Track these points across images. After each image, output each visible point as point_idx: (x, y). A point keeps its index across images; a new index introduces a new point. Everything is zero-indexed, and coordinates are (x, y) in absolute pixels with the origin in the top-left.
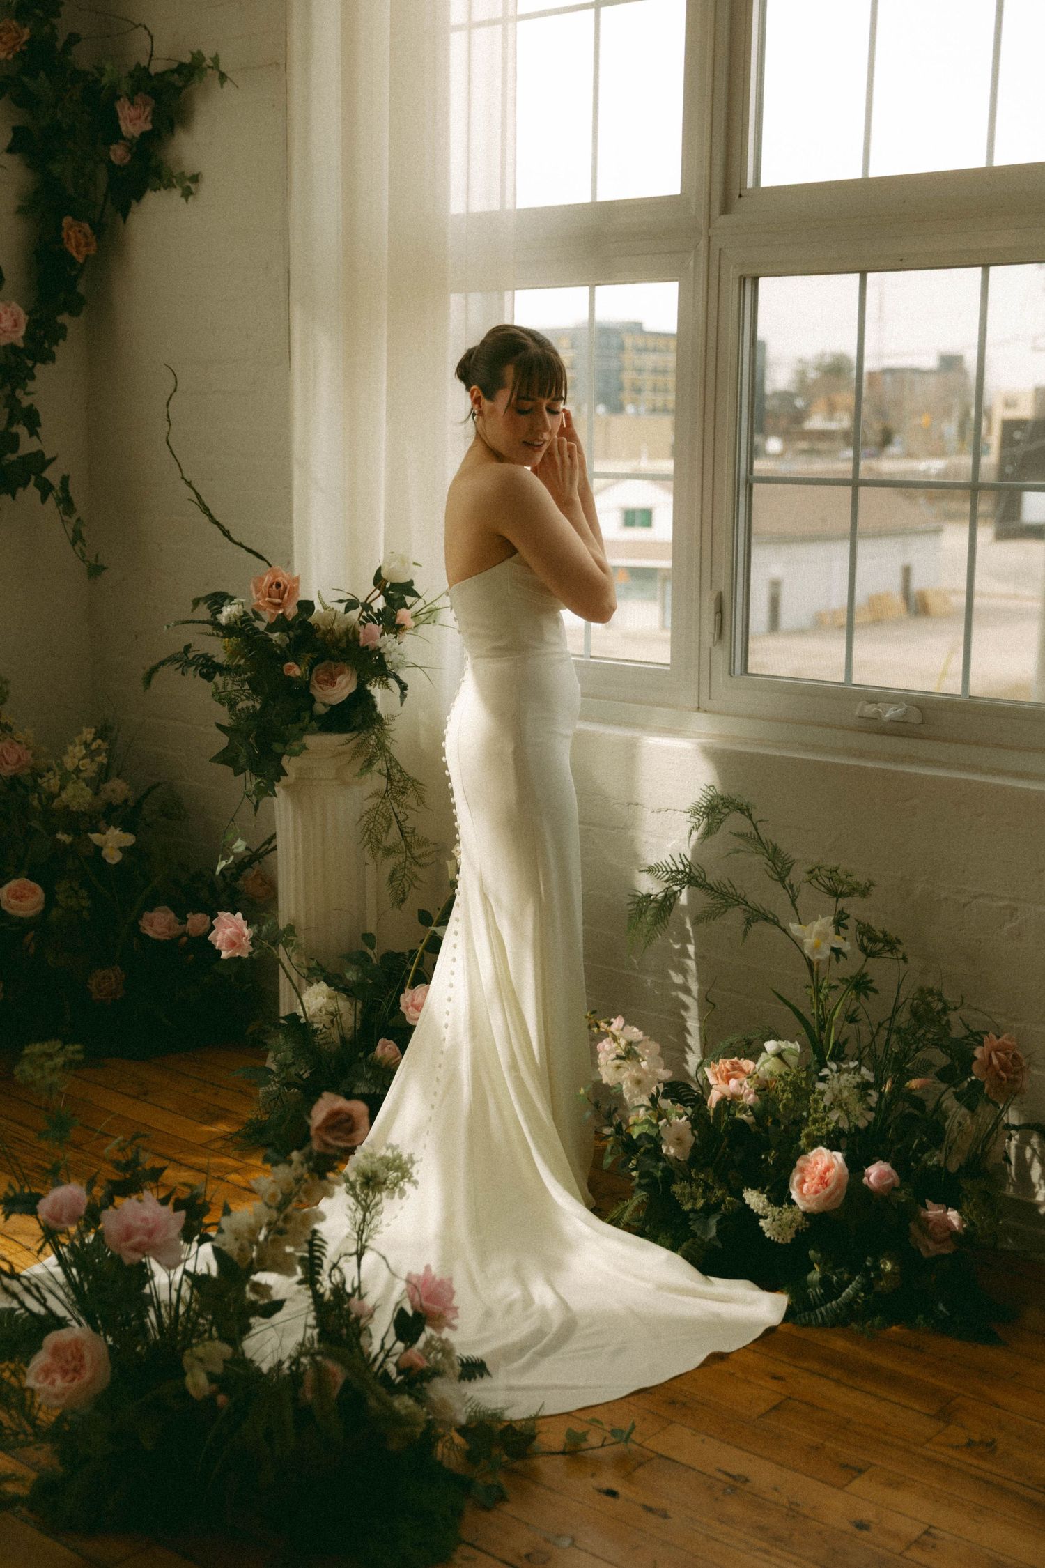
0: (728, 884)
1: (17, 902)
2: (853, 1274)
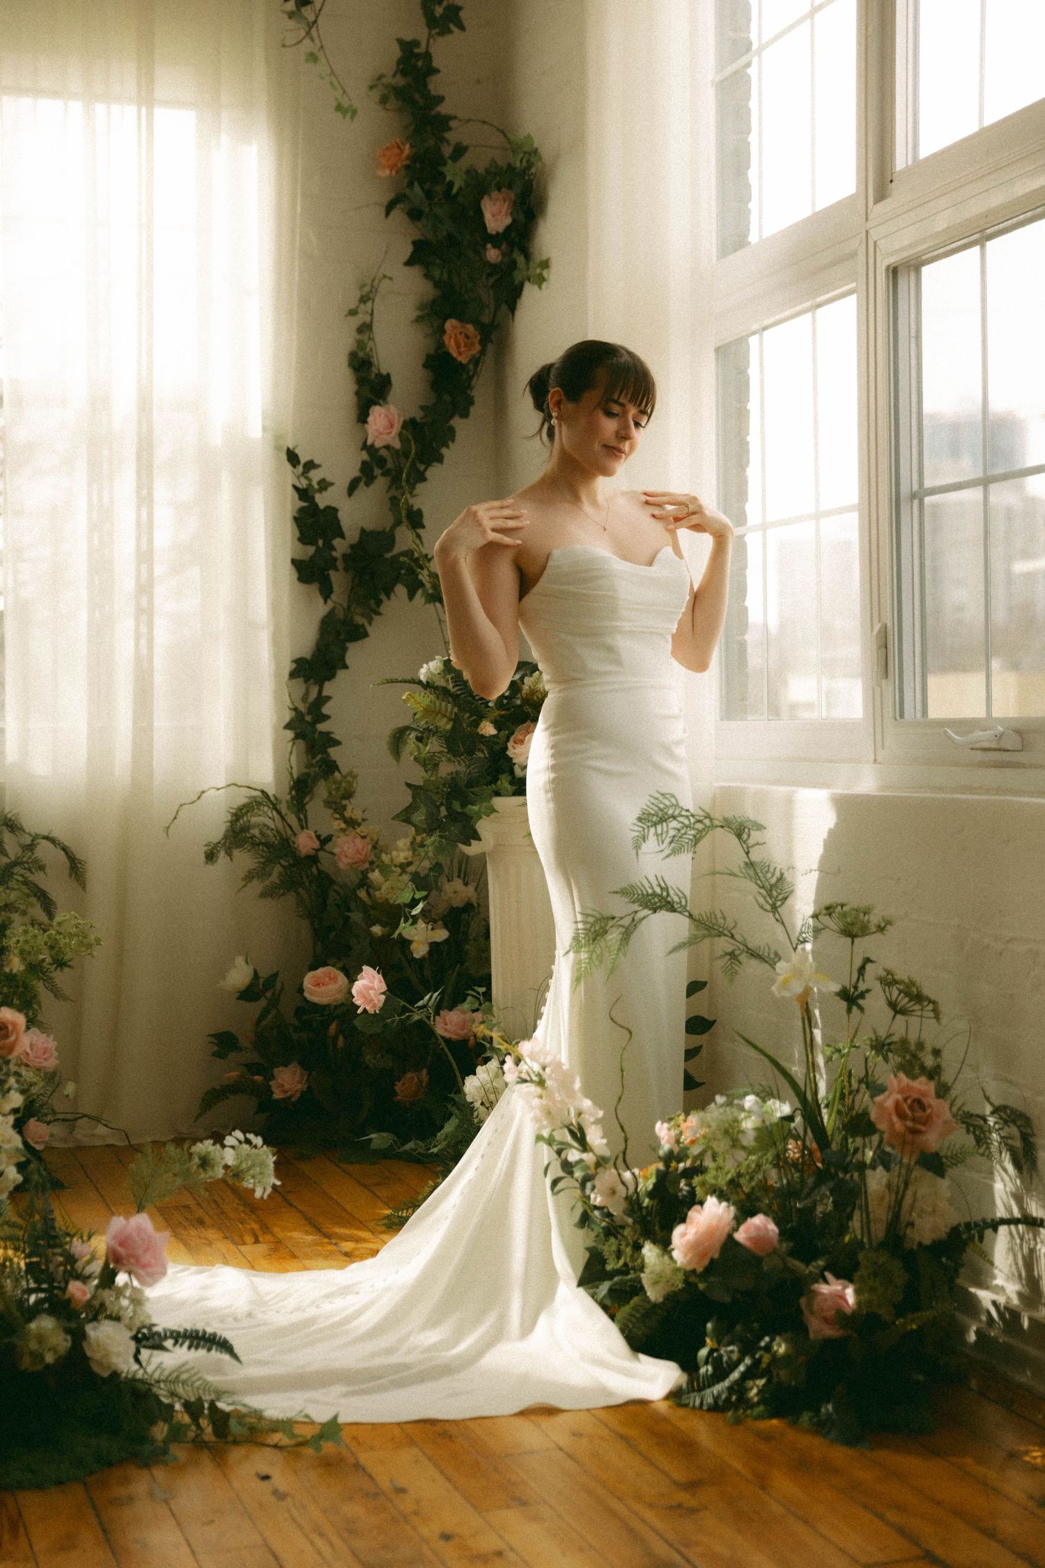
2: (743, 1353)
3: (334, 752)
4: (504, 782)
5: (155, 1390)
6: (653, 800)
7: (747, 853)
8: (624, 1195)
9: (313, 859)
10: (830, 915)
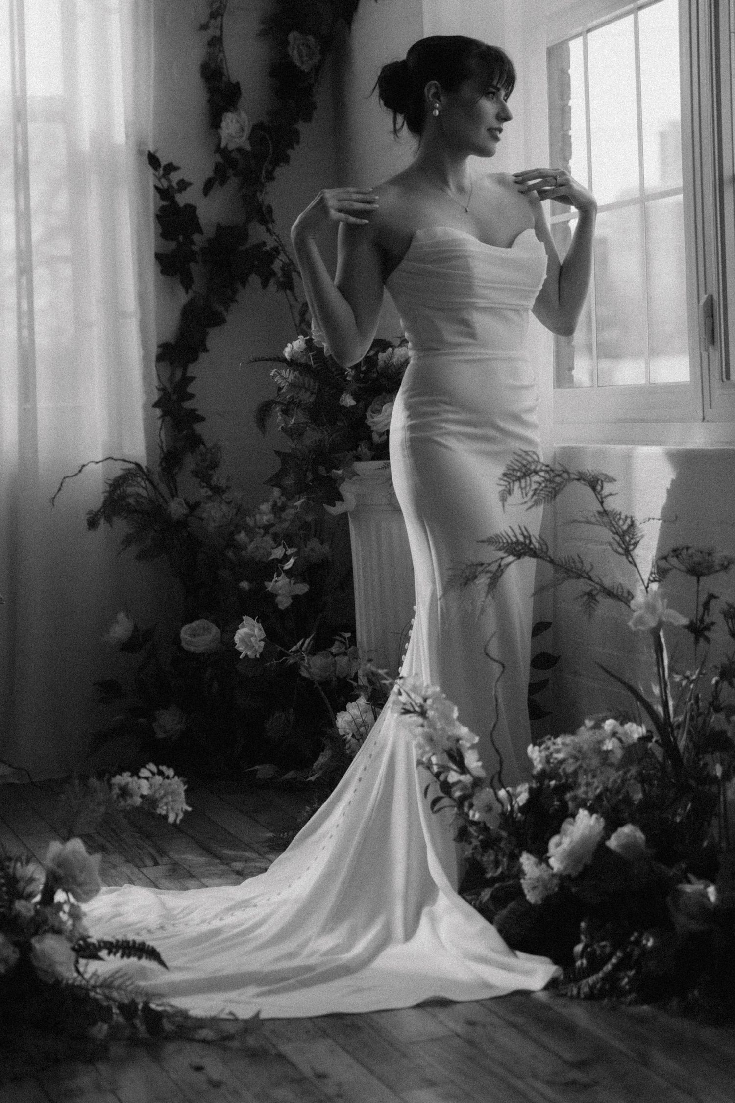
2: (615, 948)
3: (198, 428)
4: (363, 449)
5: (92, 994)
6: (516, 457)
7: (602, 503)
8: (500, 811)
9: (182, 523)
10: (677, 557)
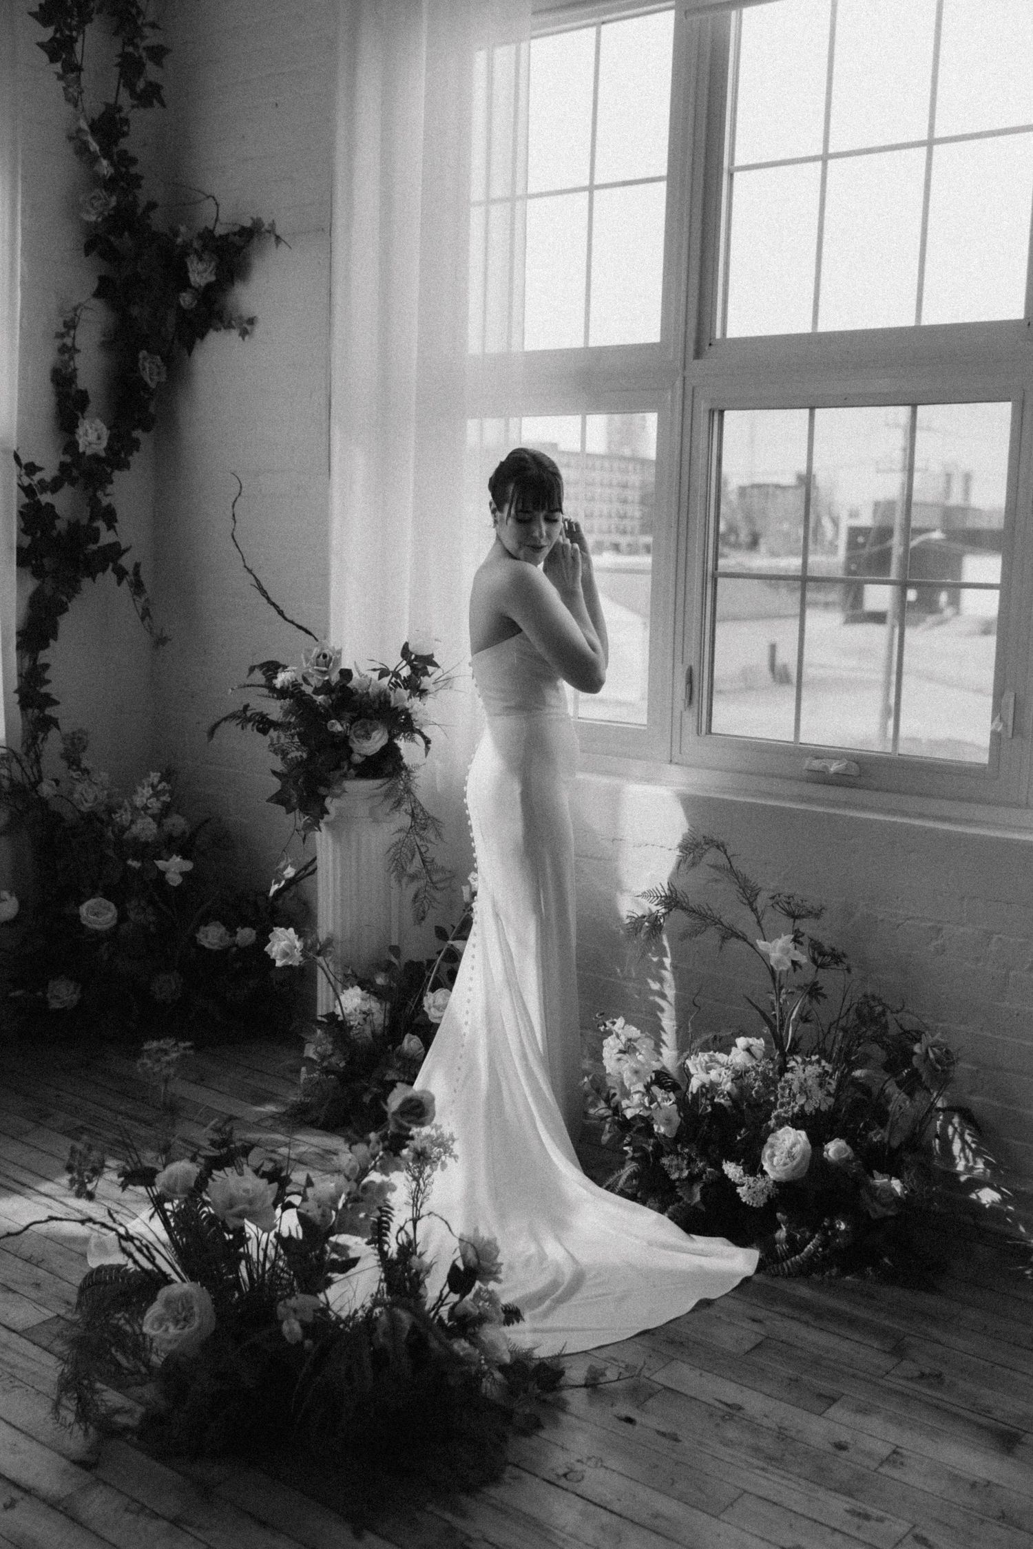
0: (706, 907)
1: (95, 918)
2: (813, 1232)
3: (52, 711)
7: (730, 862)
